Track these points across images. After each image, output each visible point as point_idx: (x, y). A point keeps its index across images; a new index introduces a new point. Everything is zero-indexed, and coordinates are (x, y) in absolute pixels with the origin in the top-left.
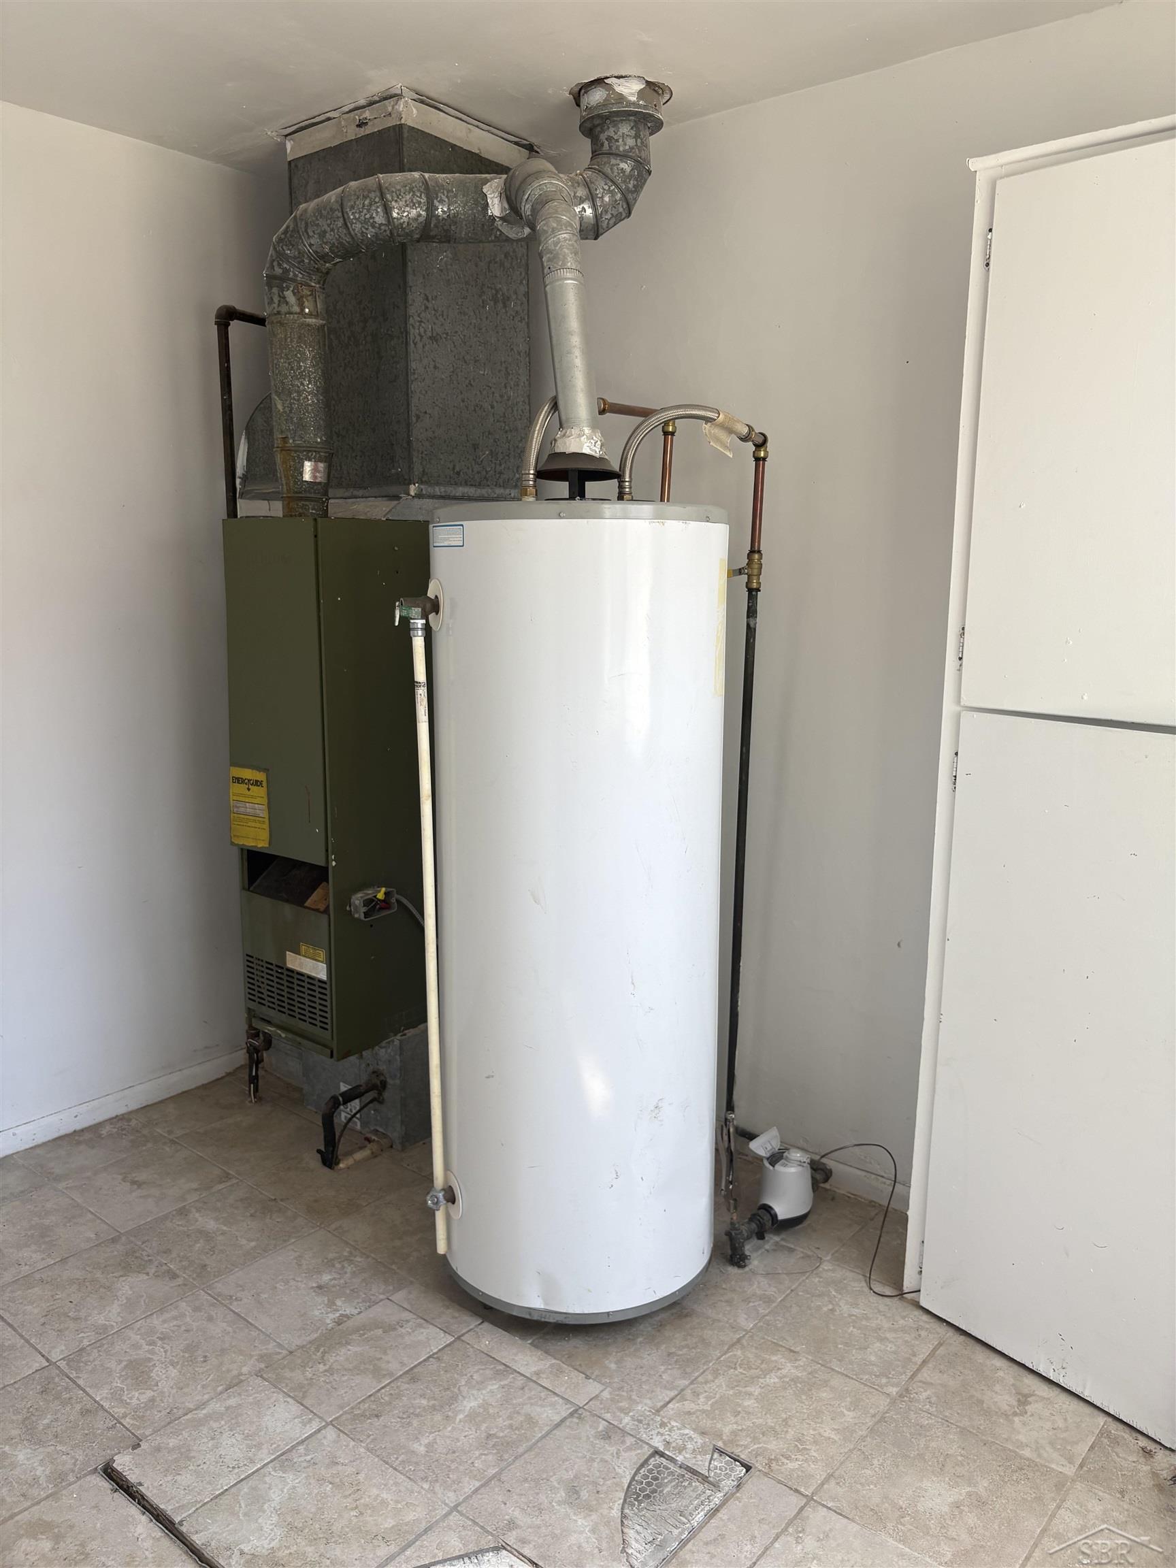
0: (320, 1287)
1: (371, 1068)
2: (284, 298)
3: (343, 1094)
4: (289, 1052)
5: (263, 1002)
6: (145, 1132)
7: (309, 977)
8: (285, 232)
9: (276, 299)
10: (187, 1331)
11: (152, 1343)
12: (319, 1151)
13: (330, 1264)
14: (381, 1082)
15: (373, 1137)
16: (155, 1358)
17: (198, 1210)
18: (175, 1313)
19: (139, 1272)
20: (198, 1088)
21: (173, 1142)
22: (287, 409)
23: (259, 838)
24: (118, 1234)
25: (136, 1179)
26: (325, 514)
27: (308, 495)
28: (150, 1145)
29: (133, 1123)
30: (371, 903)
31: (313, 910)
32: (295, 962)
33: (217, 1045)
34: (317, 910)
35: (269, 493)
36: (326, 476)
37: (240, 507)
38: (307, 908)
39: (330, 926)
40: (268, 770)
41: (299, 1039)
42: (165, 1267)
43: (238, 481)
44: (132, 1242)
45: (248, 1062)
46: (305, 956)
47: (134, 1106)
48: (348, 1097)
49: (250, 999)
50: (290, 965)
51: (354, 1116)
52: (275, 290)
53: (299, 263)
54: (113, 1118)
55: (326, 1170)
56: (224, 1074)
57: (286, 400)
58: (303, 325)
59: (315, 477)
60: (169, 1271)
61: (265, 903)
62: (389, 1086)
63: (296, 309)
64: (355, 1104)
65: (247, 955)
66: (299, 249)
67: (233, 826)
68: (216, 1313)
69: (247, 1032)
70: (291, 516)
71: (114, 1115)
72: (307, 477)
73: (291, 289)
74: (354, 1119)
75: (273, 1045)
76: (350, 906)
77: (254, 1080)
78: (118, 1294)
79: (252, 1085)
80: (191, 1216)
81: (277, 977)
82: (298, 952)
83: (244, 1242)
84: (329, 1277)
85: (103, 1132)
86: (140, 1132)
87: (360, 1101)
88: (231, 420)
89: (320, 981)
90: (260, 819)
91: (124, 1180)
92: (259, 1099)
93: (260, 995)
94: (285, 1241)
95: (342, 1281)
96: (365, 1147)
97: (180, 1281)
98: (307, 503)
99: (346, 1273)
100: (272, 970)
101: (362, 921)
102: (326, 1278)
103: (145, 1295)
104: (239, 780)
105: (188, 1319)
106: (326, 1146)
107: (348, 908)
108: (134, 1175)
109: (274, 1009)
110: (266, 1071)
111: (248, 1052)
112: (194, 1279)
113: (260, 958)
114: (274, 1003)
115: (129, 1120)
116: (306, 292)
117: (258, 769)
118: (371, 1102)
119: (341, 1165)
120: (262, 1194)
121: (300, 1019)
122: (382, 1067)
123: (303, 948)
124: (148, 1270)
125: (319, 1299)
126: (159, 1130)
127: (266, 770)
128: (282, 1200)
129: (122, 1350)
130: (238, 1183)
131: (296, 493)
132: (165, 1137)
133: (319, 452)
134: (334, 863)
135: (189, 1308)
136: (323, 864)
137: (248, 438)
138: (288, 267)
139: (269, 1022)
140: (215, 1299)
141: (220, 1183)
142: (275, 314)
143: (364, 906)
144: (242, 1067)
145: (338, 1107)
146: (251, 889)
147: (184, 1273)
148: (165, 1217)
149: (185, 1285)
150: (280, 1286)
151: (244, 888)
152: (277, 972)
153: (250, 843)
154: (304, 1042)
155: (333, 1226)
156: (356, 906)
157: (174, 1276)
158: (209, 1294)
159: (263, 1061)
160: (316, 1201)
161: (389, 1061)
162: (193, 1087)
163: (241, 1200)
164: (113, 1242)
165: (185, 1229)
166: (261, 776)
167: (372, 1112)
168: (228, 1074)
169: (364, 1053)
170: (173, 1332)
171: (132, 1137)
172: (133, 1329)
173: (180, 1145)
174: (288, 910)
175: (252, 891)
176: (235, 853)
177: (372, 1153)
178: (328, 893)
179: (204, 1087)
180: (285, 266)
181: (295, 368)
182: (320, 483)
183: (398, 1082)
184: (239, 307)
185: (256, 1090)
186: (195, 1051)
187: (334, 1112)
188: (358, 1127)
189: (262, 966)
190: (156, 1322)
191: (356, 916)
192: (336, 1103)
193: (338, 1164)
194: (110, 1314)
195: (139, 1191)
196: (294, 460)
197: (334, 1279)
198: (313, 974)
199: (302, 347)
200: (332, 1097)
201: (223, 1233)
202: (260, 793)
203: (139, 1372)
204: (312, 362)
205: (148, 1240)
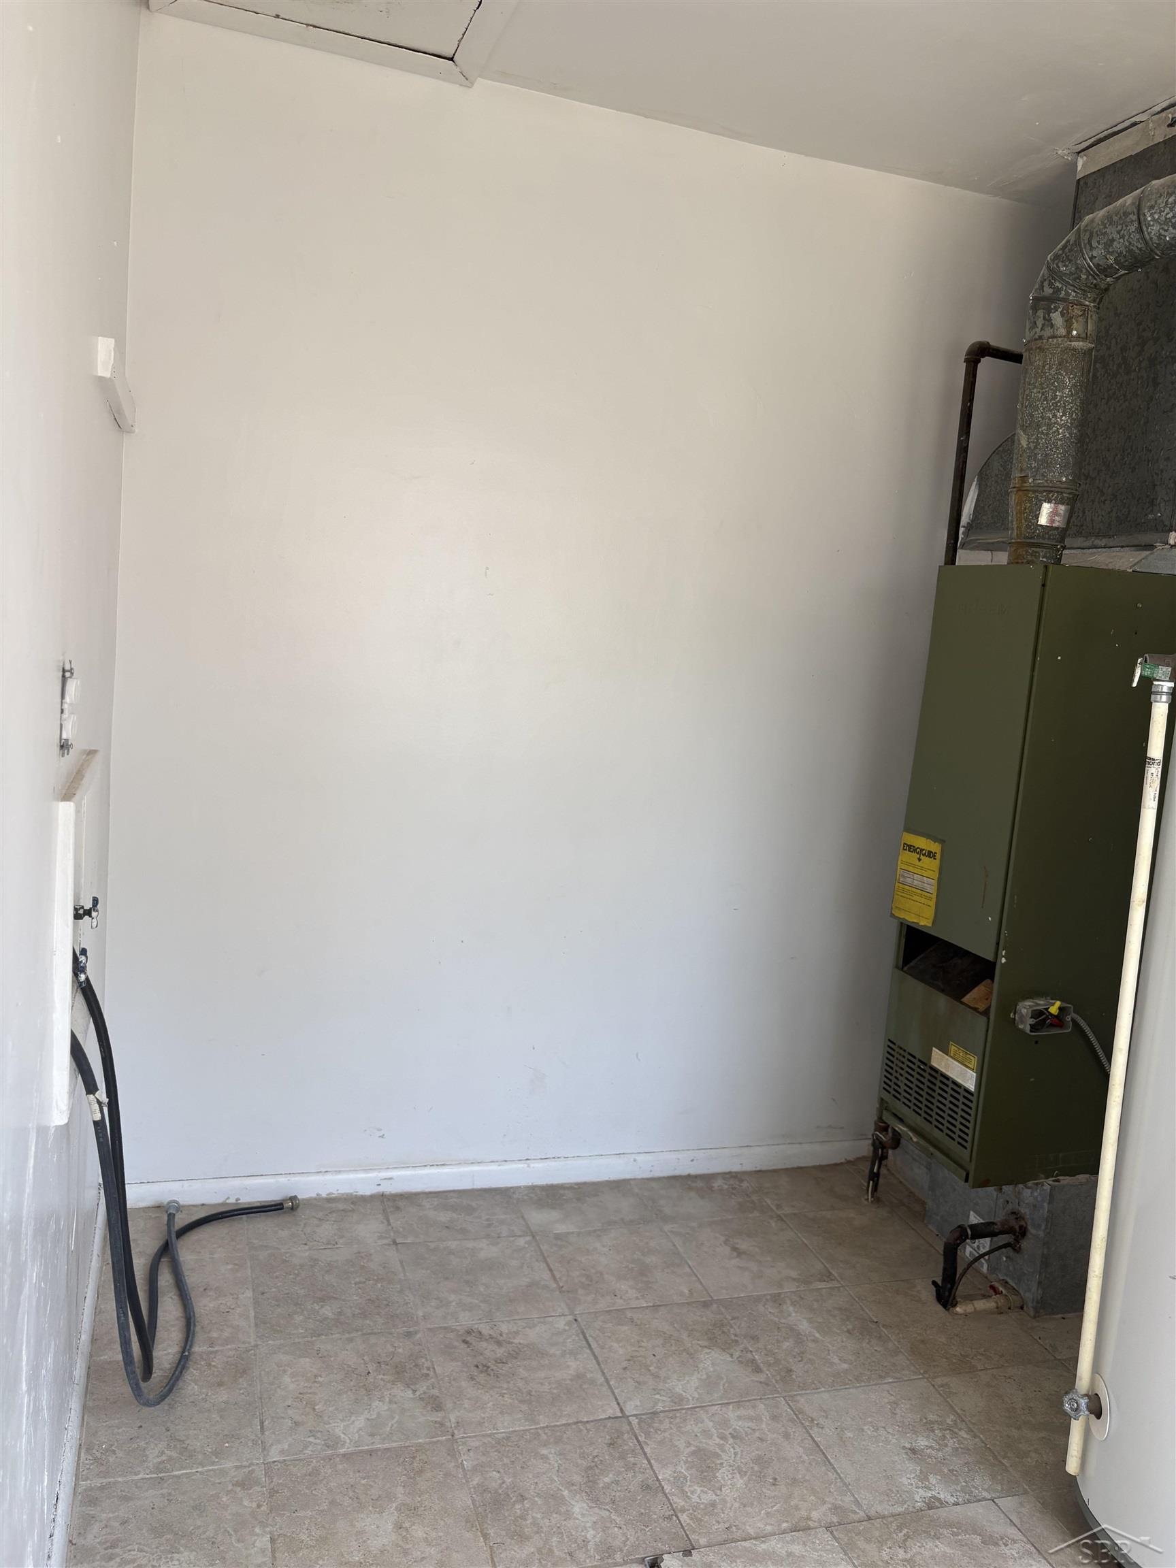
0: (913, 1451)
1: (1010, 1206)
2: (1050, 320)
3: (972, 1227)
4: (917, 1158)
5: (898, 1096)
6: (755, 1198)
7: (955, 1083)
8: (1065, 247)
9: (1040, 323)
10: (761, 1439)
11: (723, 1438)
12: (934, 1283)
13: (929, 1426)
14: (1021, 1227)
15: (1001, 1289)
16: (724, 1456)
17: (793, 1304)
18: (751, 1412)
19: (724, 1350)
20: (814, 1167)
21: (780, 1218)
22: (1032, 445)
23: (923, 916)
24: (710, 1299)
25: (738, 1246)
26: (1058, 561)
27: (1041, 541)
28: (756, 1214)
29: (745, 1185)
30: (1041, 1017)
31: (970, 1007)
32: (944, 1062)
33: (842, 1128)
34: (976, 1009)
35: (993, 543)
36: (1066, 520)
37: (960, 558)
38: (963, 1003)
39: (987, 1031)
40: (944, 841)
41: (932, 1149)
42: (749, 1355)
43: (961, 530)
44: (722, 1314)
45: (871, 1154)
46: (951, 1057)
47: (748, 1167)
48: (978, 1232)
49: (884, 1089)
50: (934, 1064)
51: (982, 1256)
52: (1040, 313)
53: (1075, 280)
54: (725, 1173)
55: (940, 1308)
56: (843, 1161)
57: (1032, 435)
58: (1066, 350)
59: (1052, 521)
60: (753, 1361)
61: (917, 988)
62: (1029, 1235)
63: (1063, 332)
64: (985, 1244)
65: (890, 1040)
66: (1076, 264)
67: (896, 896)
68: (794, 1432)
69: (876, 1124)
70: (1017, 563)
71: (728, 1170)
72: (1043, 520)
73: (1060, 310)
74: (982, 1260)
75: (901, 1145)
76: (1015, 1014)
77: (874, 1177)
78: (699, 1366)
79: (871, 1182)
80: (785, 1307)
81: (918, 1073)
82: (946, 1052)
83: (836, 1360)
84: (926, 1444)
85: (714, 1185)
86: (750, 1197)
87: (991, 1241)
88: (965, 462)
89: (967, 1090)
90: (926, 894)
91: (726, 1242)
92: (877, 1200)
93: (896, 1088)
94: (881, 1377)
95: (940, 1454)
96: (990, 1297)
97: (762, 1377)
98: (1038, 550)
99: (946, 1445)
100: (914, 1064)
101: (1026, 1033)
102: (922, 1442)
103: (725, 1378)
104: (910, 848)
105: (764, 1426)
106: (944, 1280)
107: (1012, 1015)
108: (736, 1241)
109: (910, 1107)
110: (888, 1170)
111: (874, 1144)
112: (776, 1381)
113: (902, 1046)
114: (910, 1101)
115: (741, 1181)
116: (1077, 311)
117: (935, 839)
118: (1005, 1246)
119: (958, 1309)
120: (863, 1310)
121: (936, 1127)
122: (1024, 1210)
123: (953, 1048)
124: (732, 1351)
125: (910, 1466)
126: (769, 1202)
127: (942, 842)
128: (884, 1326)
129: (693, 1431)
130: (839, 1287)
131: (1028, 538)
132: (772, 1210)
133: (1062, 493)
134: (1004, 960)
135: (766, 1413)
136: (990, 957)
137: (980, 485)
138: (1060, 286)
139: (901, 1120)
140: (795, 1414)
141: (820, 1281)
142: (1036, 340)
143: (1031, 1018)
144: (863, 1158)
145: (965, 1240)
146: (905, 969)
147: (768, 1370)
148: (758, 1299)
149: (767, 1385)
150: (868, 1430)
151: (897, 967)
152: (919, 1067)
153: (911, 919)
154: (937, 1153)
155: (939, 1381)
156: (1023, 1015)
157: (757, 1370)
158: (789, 1405)
159: (887, 1158)
160: (923, 1342)
161: (1035, 1206)
162: (811, 1165)
163: (840, 1309)
164: (704, 1306)
165: (777, 1319)
166: (935, 847)
167: (1004, 1259)
168: (849, 1162)
169: (1004, 1187)
170: (747, 1434)
171: (740, 1200)
172: (707, 1412)
173: (788, 1225)
174: (942, 1002)
175: (905, 972)
176: (895, 923)
177: (997, 1308)
178: (991, 993)
179: (821, 1168)
180: (1057, 284)
181: (1050, 397)
182: (1057, 528)
183: (1041, 1234)
184: (993, 343)
185: (875, 1189)
186: (818, 1127)
187: (960, 1244)
188: (985, 1269)
189: (904, 1057)
190: (731, 1414)
191: (1021, 1027)
192: (964, 1234)
193: (955, 1305)
194: (689, 1385)
195: (738, 1260)
196: (1031, 501)
197: (931, 1447)
198: (959, 1081)
199: (1061, 375)
200: (959, 1226)
201: (815, 1341)
202: (932, 865)
203: (705, 1465)
204: (1070, 391)
205: (737, 1318)
